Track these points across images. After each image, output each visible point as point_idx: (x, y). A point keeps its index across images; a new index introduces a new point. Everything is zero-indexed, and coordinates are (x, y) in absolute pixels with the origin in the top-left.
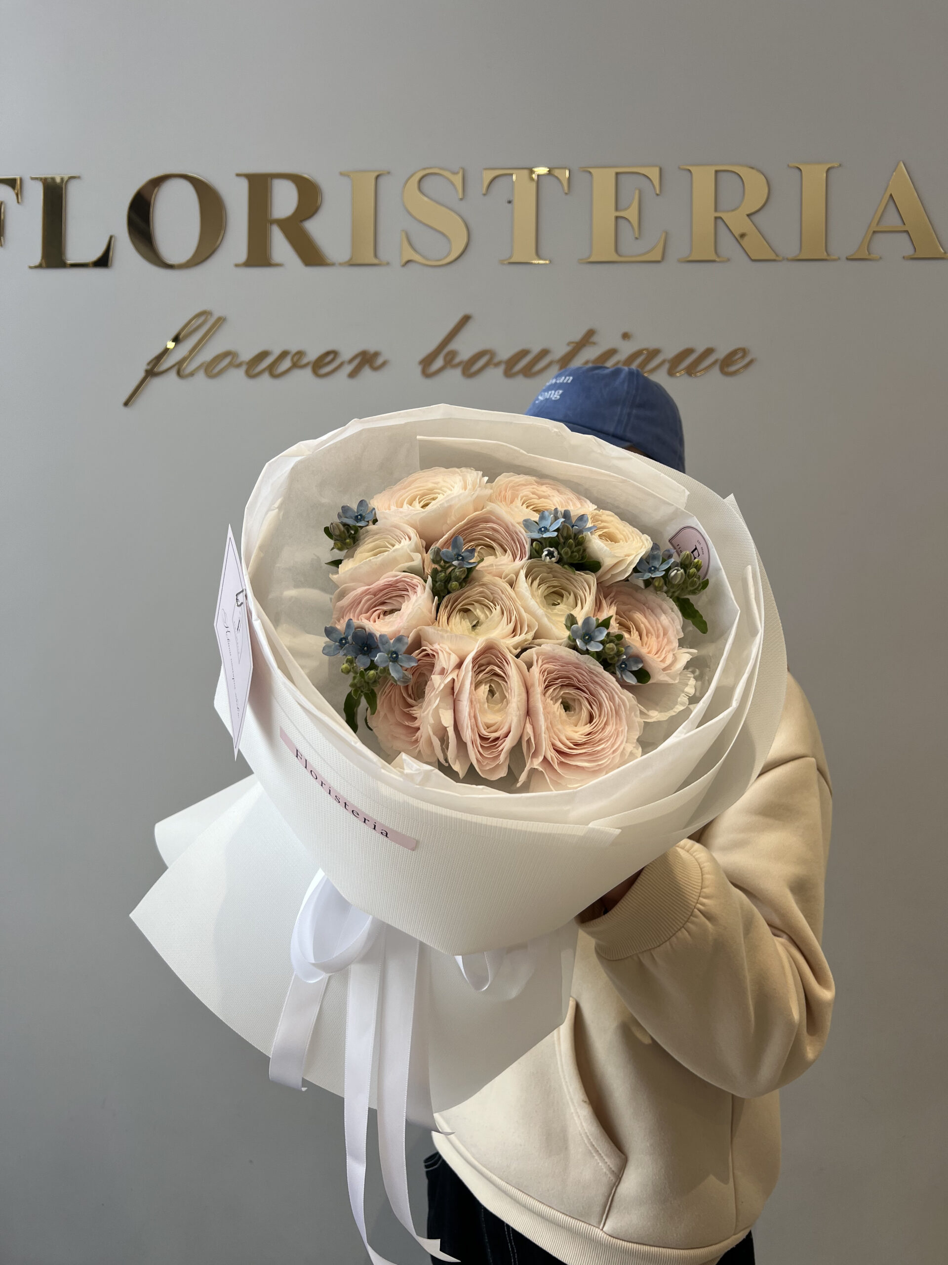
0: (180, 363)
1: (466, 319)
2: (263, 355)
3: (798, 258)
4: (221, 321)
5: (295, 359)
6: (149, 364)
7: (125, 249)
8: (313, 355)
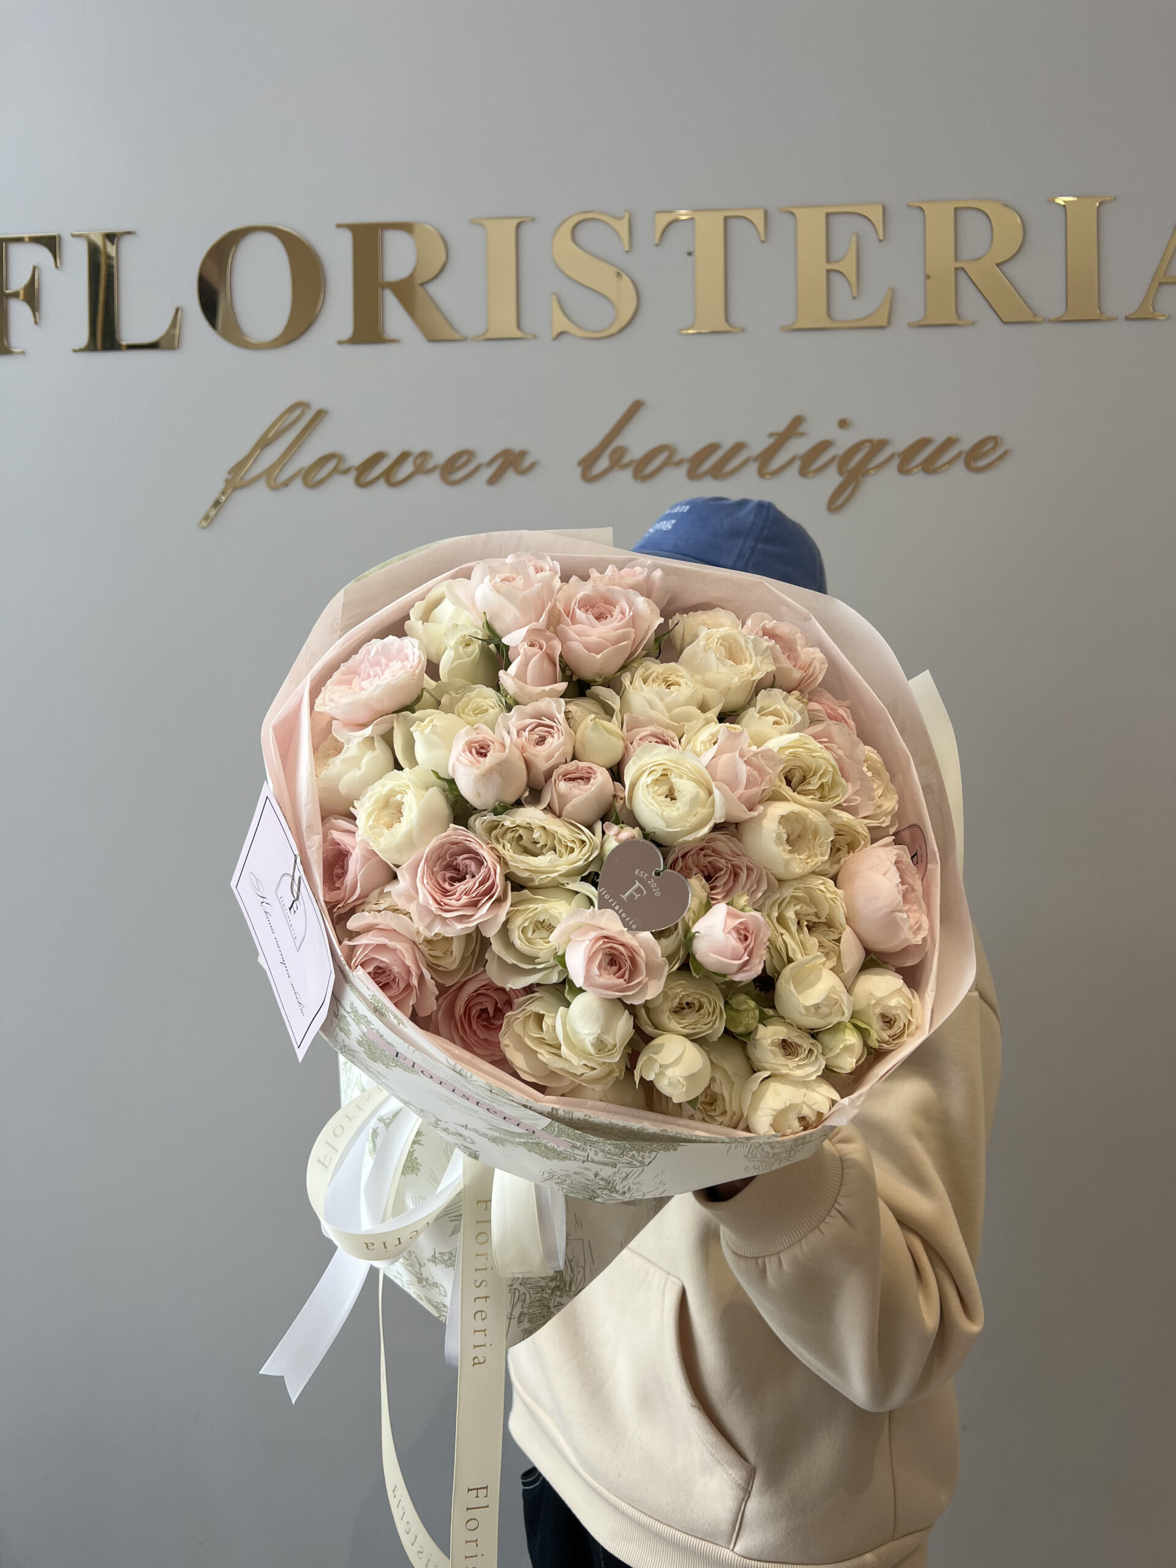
0: (268, 473)
1: (636, 407)
2: (378, 457)
3: (1064, 319)
4: (320, 414)
5: (419, 461)
6: (229, 473)
7: (196, 325)
8: (441, 456)
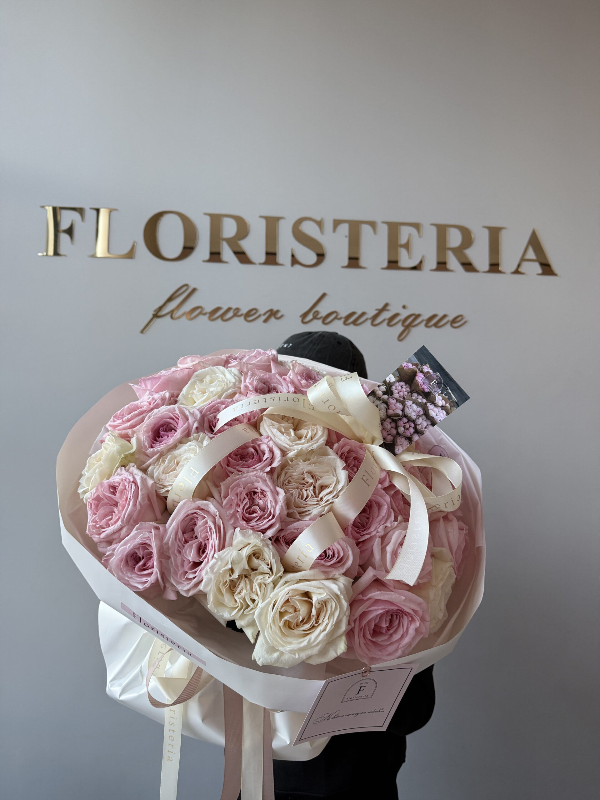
0: (172, 312)
1: (324, 295)
2: (218, 309)
3: (489, 271)
4: (194, 290)
5: (235, 312)
6: (155, 311)
7: (142, 250)
8: (244, 311)
